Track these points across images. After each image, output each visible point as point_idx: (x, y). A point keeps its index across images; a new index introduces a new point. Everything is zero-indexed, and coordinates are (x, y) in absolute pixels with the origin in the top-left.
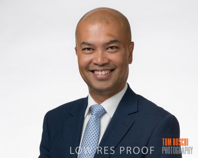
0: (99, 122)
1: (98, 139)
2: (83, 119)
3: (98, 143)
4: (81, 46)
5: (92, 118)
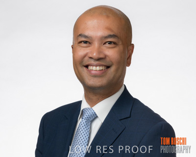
4: (77, 39)
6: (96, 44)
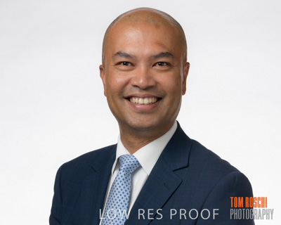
4: (114, 58)
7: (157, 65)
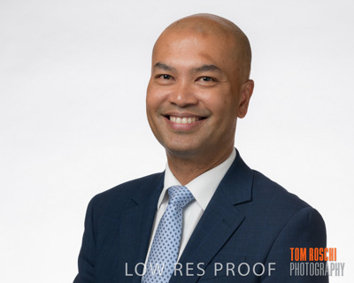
0: (181, 217)
1: (179, 248)
2: (155, 210)
3: (178, 254)
5: (170, 210)
6: (183, 81)
7: (202, 80)
